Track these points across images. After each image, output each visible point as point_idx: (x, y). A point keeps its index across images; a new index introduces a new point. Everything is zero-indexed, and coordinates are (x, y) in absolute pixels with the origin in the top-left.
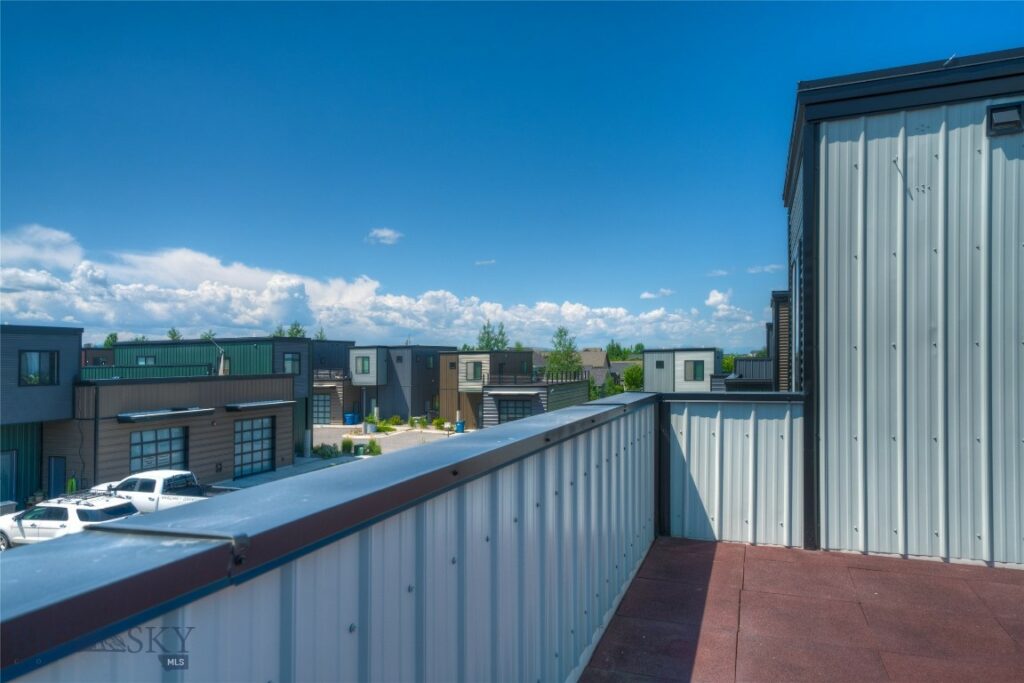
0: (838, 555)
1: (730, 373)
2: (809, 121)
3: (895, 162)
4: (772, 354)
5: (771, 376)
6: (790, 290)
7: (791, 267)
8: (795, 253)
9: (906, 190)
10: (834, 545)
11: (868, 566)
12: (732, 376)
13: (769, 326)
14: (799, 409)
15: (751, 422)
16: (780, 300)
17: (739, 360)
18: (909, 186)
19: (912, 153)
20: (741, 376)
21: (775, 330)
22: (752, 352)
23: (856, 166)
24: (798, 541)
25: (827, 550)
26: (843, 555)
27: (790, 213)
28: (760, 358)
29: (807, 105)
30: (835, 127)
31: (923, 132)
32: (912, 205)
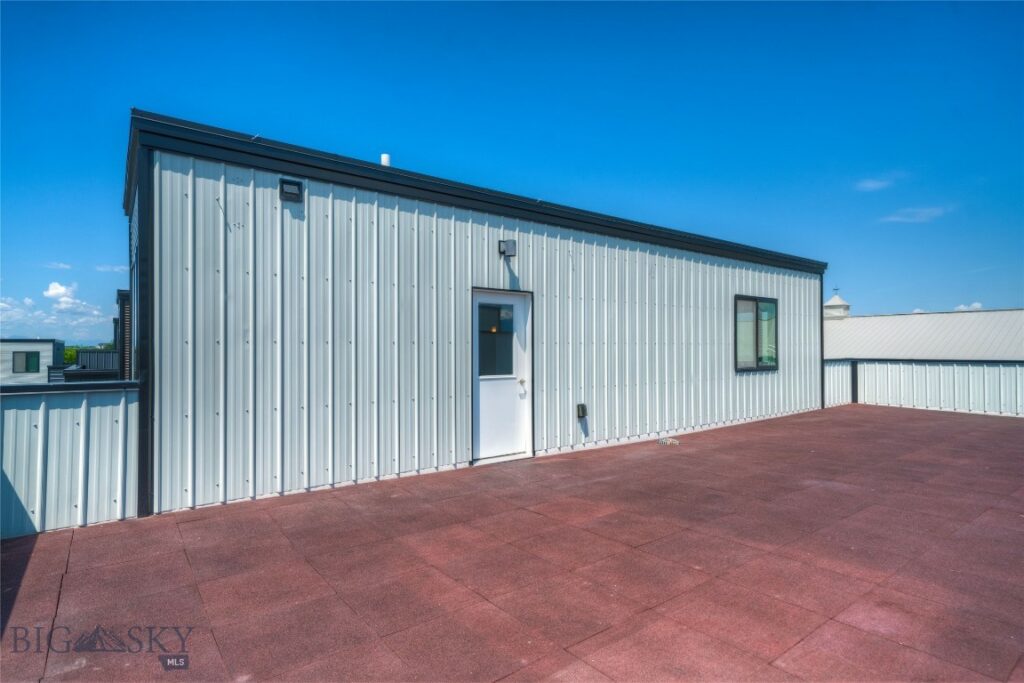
0: (171, 515)
1: (72, 364)
2: (143, 145)
3: (218, 200)
4: (118, 347)
5: (116, 367)
6: (131, 290)
7: (131, 270)
8: (134, 259)
9: (226, 224)
10: (166, 507)
11: (197, 518)
12: (73, 367)
13: (115, 321)
14: (135, 396)
15: (82, 410)
16: (123, 298)
17: (81, 352)
18: (228, 220)
19: (230, 197)
20: (84, 367)
21: (121, 324)
22: (101, 345)
23: (186, 195)
24: (132, 512)
25: (159, 513)
26: (174, 514)
27: (130, 221)
28: (107, 350)
29: (141, 131)
30: (167, 158)
31: (238, 183)
32: (231, 236)
